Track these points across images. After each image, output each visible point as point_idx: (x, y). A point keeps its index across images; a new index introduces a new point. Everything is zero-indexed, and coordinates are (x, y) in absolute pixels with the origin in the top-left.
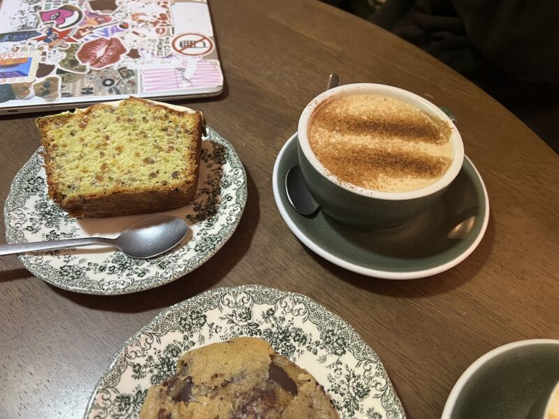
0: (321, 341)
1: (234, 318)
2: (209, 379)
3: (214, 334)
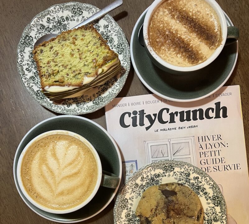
0: (164, 171)
1: (134, 190)
2: (150, 213)
3: (133, 199)
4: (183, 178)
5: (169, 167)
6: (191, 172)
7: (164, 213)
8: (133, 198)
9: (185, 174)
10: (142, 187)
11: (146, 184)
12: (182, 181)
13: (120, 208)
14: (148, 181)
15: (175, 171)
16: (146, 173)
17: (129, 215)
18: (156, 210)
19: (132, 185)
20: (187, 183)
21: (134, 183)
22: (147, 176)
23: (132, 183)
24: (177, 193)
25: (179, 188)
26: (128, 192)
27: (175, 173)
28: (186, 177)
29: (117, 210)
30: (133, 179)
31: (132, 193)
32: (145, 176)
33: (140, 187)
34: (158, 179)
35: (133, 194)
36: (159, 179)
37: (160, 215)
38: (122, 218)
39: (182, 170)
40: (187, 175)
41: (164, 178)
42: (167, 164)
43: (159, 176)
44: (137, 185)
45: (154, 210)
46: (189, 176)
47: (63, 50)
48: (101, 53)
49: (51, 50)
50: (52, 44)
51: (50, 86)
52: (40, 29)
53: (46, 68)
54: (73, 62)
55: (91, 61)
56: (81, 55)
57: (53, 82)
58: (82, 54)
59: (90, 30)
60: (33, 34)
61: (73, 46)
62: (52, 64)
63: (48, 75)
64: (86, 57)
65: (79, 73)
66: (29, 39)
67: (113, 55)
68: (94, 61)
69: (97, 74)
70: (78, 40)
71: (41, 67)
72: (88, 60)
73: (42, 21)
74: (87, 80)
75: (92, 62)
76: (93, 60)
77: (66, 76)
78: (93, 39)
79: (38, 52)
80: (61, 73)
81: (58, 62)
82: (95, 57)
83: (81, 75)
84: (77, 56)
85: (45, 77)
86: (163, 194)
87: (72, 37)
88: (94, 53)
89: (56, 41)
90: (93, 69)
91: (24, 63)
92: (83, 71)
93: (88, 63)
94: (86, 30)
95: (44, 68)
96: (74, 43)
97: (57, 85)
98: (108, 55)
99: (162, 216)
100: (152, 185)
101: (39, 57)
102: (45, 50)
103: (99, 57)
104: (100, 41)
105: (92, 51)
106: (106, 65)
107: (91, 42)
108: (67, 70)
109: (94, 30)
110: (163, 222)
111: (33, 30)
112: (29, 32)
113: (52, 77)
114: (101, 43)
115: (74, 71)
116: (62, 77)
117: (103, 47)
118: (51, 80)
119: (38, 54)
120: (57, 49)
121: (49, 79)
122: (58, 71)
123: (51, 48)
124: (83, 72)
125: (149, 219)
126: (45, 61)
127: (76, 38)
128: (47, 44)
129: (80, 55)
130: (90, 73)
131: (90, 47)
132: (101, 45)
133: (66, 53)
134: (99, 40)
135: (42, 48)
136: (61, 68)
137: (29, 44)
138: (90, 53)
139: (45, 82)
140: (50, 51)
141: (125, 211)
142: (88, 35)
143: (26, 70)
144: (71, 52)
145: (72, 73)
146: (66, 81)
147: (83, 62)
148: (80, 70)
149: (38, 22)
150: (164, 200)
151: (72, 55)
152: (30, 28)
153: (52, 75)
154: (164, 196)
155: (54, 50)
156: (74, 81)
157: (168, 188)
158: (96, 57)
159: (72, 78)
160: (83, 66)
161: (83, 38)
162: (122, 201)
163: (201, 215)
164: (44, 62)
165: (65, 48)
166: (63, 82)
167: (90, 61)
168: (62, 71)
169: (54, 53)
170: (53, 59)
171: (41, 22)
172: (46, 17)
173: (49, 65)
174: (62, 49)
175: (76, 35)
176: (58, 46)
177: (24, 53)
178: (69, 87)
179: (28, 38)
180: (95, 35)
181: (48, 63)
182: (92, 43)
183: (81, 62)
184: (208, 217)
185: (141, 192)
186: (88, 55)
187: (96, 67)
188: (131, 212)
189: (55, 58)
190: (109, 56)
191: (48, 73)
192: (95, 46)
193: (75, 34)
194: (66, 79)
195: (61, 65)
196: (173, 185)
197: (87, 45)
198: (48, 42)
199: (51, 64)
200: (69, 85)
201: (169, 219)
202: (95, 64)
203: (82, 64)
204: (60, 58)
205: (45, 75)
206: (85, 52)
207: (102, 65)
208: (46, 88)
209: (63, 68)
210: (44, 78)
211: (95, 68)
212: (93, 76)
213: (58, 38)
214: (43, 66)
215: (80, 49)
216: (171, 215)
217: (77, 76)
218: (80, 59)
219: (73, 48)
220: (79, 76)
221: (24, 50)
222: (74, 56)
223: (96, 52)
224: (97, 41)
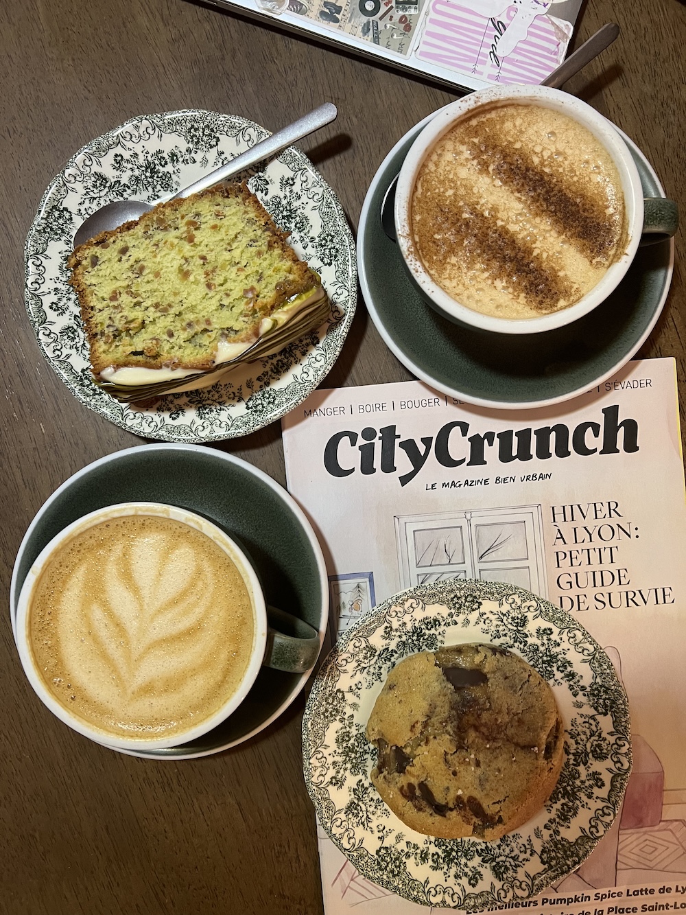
0: (453, 611)
1: (363, 665)
2: (409, 734)
3: (359, 692)
4: (506, 632)
5: (466, 598)
6: (530, 615)
7: (448, 736)
8: (359, 689)
9: (513, 619)
10: (387, 655)
11: (398, 646)
12: (503, 638)
13: (322, 716)
14: (404, 638)
15: (482, 610)
16: (399, 615)
17: (348, 736)
18: (425, 725)
19: (357, 649)
20: (518, 643)
21: (364, 645)
22: (400, 623)
23: (357, 644)
24: (488, 676)
25: (495, 663)
26: (345, 672)
27: (485, 617)
28: (515, 628)
29: (312, 724)
30: (361, 634)
31: (358, 672)
32: (395, 625)
33: (379, 655)
34: (433, 631)
35: (359, 677)
36: (437, 633)
37: (436, 741)
38: (326, 747)
39: (505, 608)
40: (517, 623)
41: (451, 630)
42: (462, 589)
43: (436, 622)
44: (371, 649)
45: (419, 727)
46: (524, 625)
47: (158, 259)
48: (270, 272)
49: (124, 258)
50: (127, 238)
51: (118, 366)
52: (94, 186)
53: (106, 313)
54: (189, 294)
55: (241, 294)
56: (211, 276)
57: (127, 356)
58: (213, 271)
59: (239, 200)
60: (71, 202)
61: (187, 247)
62: (125, 299)
63: (111, 334)
64: (226, 281)
65: (206, 331)
66: (60, 217)
67: (306, 277)
68: (250, 295)
69: (256, 333)
70: (204, 229)
71: (92, 308)
72: (231, 290)
73: (99, 163)
74: (228, 351)
75: (244, 296)
76: (246, 291)
77: (166, 337)
78: (246, 228)
79: (84, 263)
80: (150, 328)
81: (144, 295)
82: (252, 281)
83: (210, 336)
84: (198, 277)
85: (104, 339)
86: (448, 680)
87: (186, 220)
88: (249, 270)
89: (139, 230)
90: (244, 319)
91: (44, 288)
92: (216, 324)
93: (231, 299)
94: (228, 197)
95: (100, 310)
96: (191, 239)
97: (137, 364)
98: (291, 277)
99: (444, 743)
100: (416, 650)
101: (86, 277)
102: (105, 258)
103: (263, 283)
104: (268, 233)
105: (244, 263)
106: (285, 308)
107: (240, 238)
108: (170, 318)
109: (251, 199)
110: (446, 761)
111: (73, 190)
112: (59, 197)
113: (126, 339)
114: (269, 242)
115: (190, 325)
116: (154, 342)
117: (277, 251)
118: (121, 348)
119: (85, 268)
120: (141, 256)
121: (117, 346)
122: (143, 322)
123: (124, 251)
124: (217, 326)
125: (404, 750)
126: (105, 290)
127: (196, 223)
128: (111, 240)
129: (207, 274)
130: (236, 332)
131: (236, 253)
132: (270, 246)
133: (167, 267)
134: (264, 231)
135: (97, 250)
136: (151, 314)
137: (59, 232)
138: (238, 270)
139: (103, 356)
140: (120, 260)
141: (335, 726)
142: (233, 214)
143: (51, 307)
144: (181, 266)
145: (184, 330)
146: (164, 354)
147: (218, 297)
148: (208, 322)
149: (88, 168)
150: (450, 697)
151: (185, 274)
152: (65, 185)
153: (123, 334)
154: (450, 685)
155: (132, 259)
156: (191, 355)
157: (463, 662)
158: (255, 284)
159: (183, 344)
160: (216, 310)
161: (218, 222)
162: (327, 699)
163: (555, 743)
164: (100, 295)
165: (163, 253)
166: (156, 356)
167: (236, 293)
168: (153, 322)
169: (132, 266)
170: (128, 285)
171: (95, 168)
172: (112, 153)
173: (115, 303)
174: (155, 256)
175: (198, 215)
176: (144, 246)
177: (47, 257)
178: (173, 370)
179: (57, 214)
180: (252, 215)
181: (114, 297)
182: (244, 240)
183: (210, 295)
184: (577, 743)
185: (382, 671)
186: (233, 276)
187: (255, 312)
188: (354, 728)
189: (135, 281)
190: (293, 281)
191: (111, 329)
192: (253, 249)
193: (194, 210)
194: (166, 347)
195: (152, 305)
196: (478, 652)
197: (229, 244)
198: (112, 234)
199: (121, 299)
200: (175, 365)
201: (464, 753)
202: (251, 305)
203: (214, 303)
204: (148, 282)
205: (103, 334)
206: (223, 267)
207: (273, 307)
208: (107, 373)
209: (159, 314)
210: (102, 343)
211: (253, 314)
212: (247, 339)
213: (143, 223)
214: (99, 306)
215: (208, 257)
216: (470, 741)
217: (199, 340)
218: (209, 286)
219: (187, 255)
220: (205, 340)
221: (44, 250)
222: (192, 278)
223: (255, 269)
224: (259, 232)
